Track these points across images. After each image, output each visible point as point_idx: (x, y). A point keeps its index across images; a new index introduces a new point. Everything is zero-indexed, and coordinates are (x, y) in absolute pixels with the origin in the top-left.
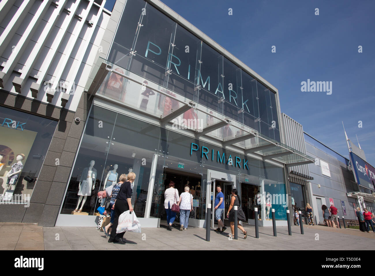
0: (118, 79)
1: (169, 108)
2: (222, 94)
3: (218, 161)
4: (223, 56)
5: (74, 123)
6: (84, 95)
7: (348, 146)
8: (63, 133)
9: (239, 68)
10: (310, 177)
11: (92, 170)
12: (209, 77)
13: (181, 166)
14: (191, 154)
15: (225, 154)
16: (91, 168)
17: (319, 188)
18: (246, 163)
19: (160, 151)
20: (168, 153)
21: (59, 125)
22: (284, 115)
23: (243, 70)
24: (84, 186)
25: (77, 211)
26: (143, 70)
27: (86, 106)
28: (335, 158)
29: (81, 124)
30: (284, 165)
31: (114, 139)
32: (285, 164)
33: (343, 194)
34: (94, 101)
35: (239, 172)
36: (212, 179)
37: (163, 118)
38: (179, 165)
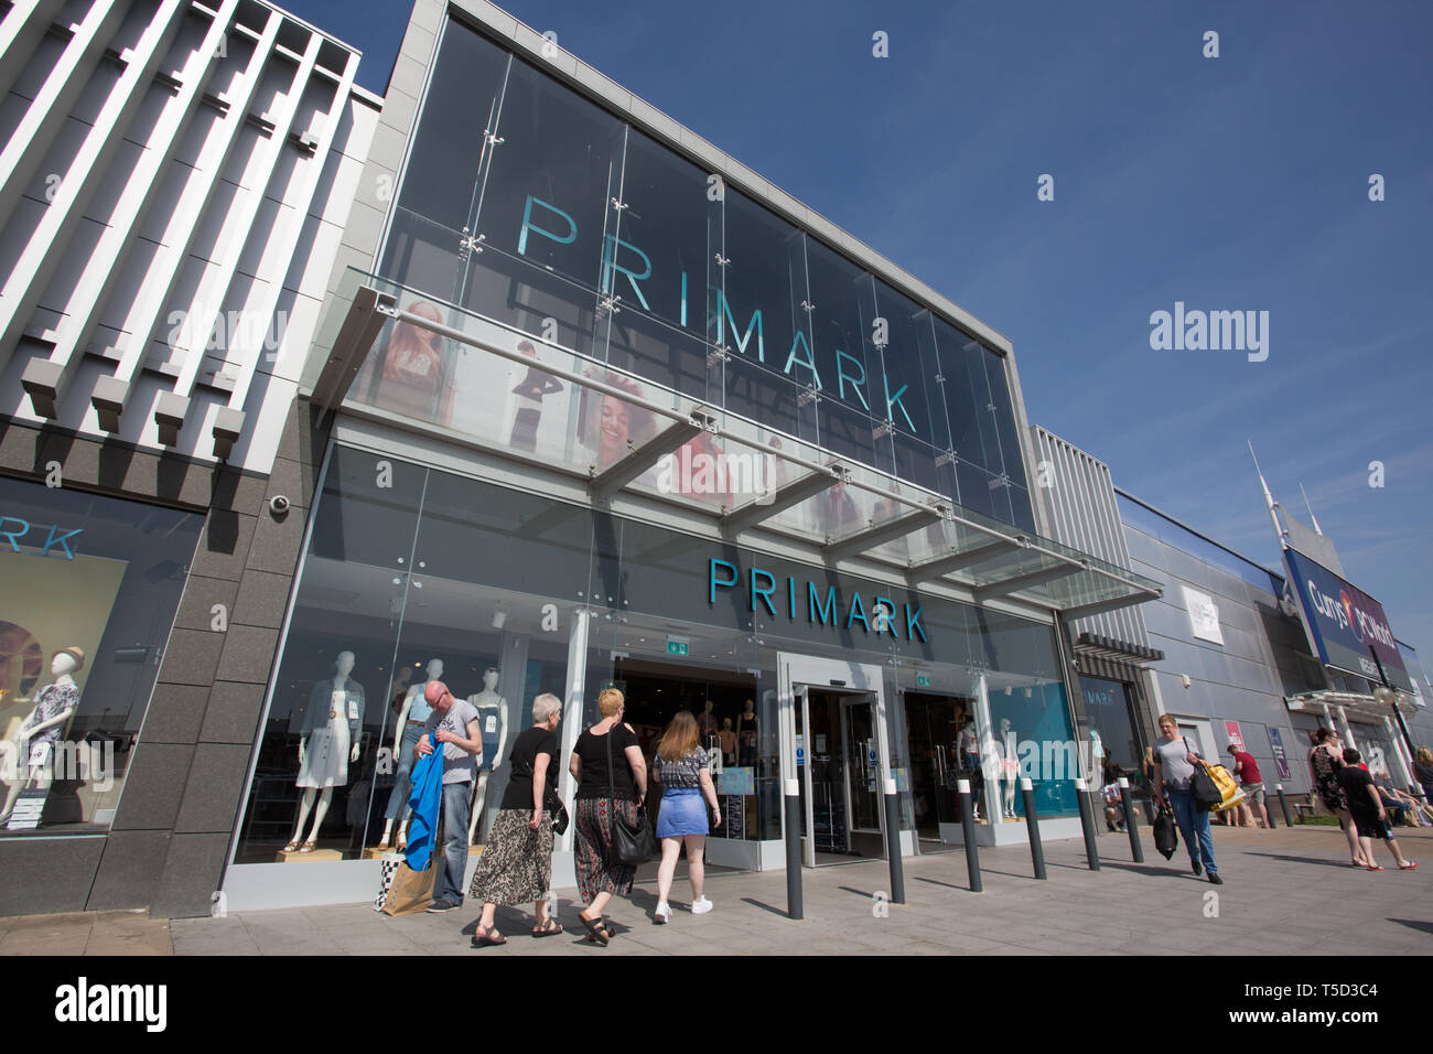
0: (423, 341)
1: (621, 435)
2: (812, 371)
3: (813, 619)
4: (804, 235)
5: (266, 518)
6: (300, 408)
7: (1276, 530)
8: (228, 556)
9: (866, 274)
10: (1152, 651)
11: (347, 687)
12: (758, 314)
13: (678, 649)
14: (710, 602)
15: (838, 592)
16: (340, 681)
17: (1187, 687)
18: (916, 617)
19: (597, 597)
20: (626, 602)
21: (211, 529)
22: (1042, 434)
23: (882, 279)
24: (320, 751)
25: (298, 848)
26: (513, 303)
27: (308, 450)
28: (1233, 573)
29: (295, 517)
30: (1053, 616)
31: (422, 565)
32: (1058, 611)
33: (1273, 703)
34: (339, 428)
35: (891, 652)
36: (794, 688)
37: (598, 474)
38: (671, 644)
